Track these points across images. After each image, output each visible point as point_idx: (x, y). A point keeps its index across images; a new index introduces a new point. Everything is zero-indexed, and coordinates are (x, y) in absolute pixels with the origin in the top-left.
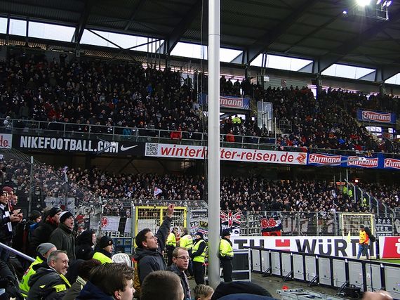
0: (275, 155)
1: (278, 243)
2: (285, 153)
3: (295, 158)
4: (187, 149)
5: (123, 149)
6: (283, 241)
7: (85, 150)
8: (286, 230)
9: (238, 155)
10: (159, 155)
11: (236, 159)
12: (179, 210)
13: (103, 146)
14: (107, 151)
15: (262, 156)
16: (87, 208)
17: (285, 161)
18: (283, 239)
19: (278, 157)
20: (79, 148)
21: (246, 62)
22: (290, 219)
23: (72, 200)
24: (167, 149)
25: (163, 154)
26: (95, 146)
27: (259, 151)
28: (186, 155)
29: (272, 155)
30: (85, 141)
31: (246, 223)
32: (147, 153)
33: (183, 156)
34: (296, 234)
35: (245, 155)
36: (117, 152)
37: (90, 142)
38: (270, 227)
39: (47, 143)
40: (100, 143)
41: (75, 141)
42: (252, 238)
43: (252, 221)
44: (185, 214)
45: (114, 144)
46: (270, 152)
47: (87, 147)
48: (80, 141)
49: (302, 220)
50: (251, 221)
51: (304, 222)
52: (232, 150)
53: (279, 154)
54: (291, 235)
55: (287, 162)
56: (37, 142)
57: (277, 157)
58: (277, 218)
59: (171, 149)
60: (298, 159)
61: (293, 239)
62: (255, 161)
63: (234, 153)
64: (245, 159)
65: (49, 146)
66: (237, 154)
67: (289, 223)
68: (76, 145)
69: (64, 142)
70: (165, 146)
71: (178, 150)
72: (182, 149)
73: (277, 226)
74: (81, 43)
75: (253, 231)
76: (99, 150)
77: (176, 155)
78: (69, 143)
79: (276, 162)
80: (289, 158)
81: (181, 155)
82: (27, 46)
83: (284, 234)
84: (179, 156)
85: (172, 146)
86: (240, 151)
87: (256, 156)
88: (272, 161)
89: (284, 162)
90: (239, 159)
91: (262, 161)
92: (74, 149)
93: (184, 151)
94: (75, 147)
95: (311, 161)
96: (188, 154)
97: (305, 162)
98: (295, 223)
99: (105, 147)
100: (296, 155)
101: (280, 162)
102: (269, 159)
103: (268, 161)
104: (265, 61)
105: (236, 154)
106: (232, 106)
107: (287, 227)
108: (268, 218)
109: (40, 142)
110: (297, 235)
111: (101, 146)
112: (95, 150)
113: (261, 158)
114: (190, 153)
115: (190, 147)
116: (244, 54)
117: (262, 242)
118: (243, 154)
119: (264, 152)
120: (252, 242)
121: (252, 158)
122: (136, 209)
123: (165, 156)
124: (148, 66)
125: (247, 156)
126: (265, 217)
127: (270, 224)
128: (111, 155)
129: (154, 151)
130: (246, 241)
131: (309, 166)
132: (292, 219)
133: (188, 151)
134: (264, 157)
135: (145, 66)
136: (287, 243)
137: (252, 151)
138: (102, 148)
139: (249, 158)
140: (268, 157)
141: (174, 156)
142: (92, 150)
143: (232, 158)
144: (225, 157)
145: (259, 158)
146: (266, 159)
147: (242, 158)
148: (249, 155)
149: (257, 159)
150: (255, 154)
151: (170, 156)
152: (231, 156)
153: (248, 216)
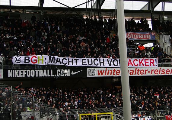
4: (114, 70)
5: (73, 73)
7: (49, 76)
9: (149, 72)
10: (97, 75)
11: (148, 74)
13: (60, 73)
14: (63, 75)
15: (165, 71)
16: (48, 117)
20: (45, 75)
21: (151, 9)
23: (38, 113)
24: (101, 71)
25: (99, 74)
26: (55, 73)
27: (162, 68)
30: (48, 70)
32: (89, 75)
33: (112, 75)
35: (153, 72)
36: (69, 75)
37: (52, 70)
39: (24, 73)
40: (58, 71)
41: (42, 71)
43: (159, 116)
44: (112, 117)
45: (66, 71)
46: (170, 68)
47: (50, 74)
48: (45, 71)
56: (18, 73)
59: (104, 71)
62: (161, 74)
63: (146, 71)
64: (153, 74)
65: (26, 75)
68: (43, 73)
69: (35, 72)
71: (109, 71)
72: (111, 71)
74: (44, 6)
76: (58, 75)
77: (108, 74)
78: (38, 72)
82: (11, 11)
84: (109, 75)
85: (104, 69)
86: (150, 69)
87: (161, 72)
90: (149, 74)
91: (165, 74)
92: (42, 76)
93: (113, 72)
94: (42, 74)
96: (115, 73)
99: (61, 73)
103: (170, 74)
104: (163, 7)
105: (147, 72)
106: (143, 38)
108: (170, 114)
109: (20, 73)
111: (59, 73)
112: (55, 75)
113: (164, 72)
114: (117, 72)
115: (117, 69)
116: (149, 3)
118: (152, 71)
119: (166, 68)
121: (158, 73)
123: (100, 76)
124: (87, 17)
126: (167, 114)
128: (65, 78)
129: (93, 73)
133: (115, 72)
134: (167, 72)
135: (85, 17)
138: (59, 74)
139: (156, 73)
140: (169, 71)
141: (107, 76)
142: (53, 76)
143: (145, 74)
144: (140, 74)
145: (163, 73)
146: (168, 73)
147: (151, 74)
148: (156, 71)
149: (162, 73)
150: (160, 70)
151: (104, 75)
152: (144, 73)
153: (156, 114)
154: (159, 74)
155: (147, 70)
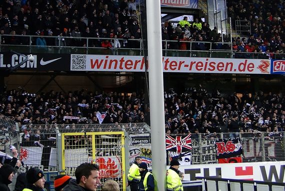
0: (232, 64)
1: (239, 171)
2: (243, 61)
3: (256, 66)
4: (122, 60)
5: (43, 63)
6: (244, 169)
8: (247, 155)
9: (186, 66)
10: (88, 68)
11: (184, 70)
12: (115, 136)
13: (18, 61)
14: (23, 66)
15: (216, 66)
17: (244, 70)
18: (244, 166)
19: (236, 66)
22: (251, 141)
24: (97, 61)
25: (93, 67)
26: (8, 61)
27: (211, 60)
28: (121, 68)
29: (228, 64)
31: (198, 149)
32: (74, 67)
33: (118, 69)
34: (259, 159)
35: (194, 65)
36: (35, 67)
37: (2, 55)
38: (228, 152)
40: (14, 57)
42: (206, 166)
43: (206, 145)
44: (123, 141)
45: (32, 57)
46: (225, 61)
49: (267, 142)
50: (204, 146)
51: (269, 145)
52: (178, 59)
53: (236, 62)
54: (254, 161)
55: (246, 72)
57: (234, 66)
58: (236, 141)
59: (102, 61)
60: (260, 67)
61: (256, 166)
62: (207, 71)
63: (181, 63)
64: (194, 70)
66: (185, 64)
67: (252, 146)
70: (95, 57)
71: (111, 61)
72: (116, 61)
73: (236, 150)
75: (208, 158)
76: (13, 65)
77: (110, 68)
79: (233, 72)
80: (248, 67)
81: (115, 68)
83: (245, 160)
84: (112, 69)
85: (103, 57)
86: (188, 60)
87: (208, 66)
88: (228, 72)
89: (242, 72)
90: (187, 70)
91: (216, 71)
93: (119, 63)
95: (276, 70)
96: (123, 66)
97: (268, 71)
98: (258, 146)
99: (21, 61)
100: (257, 62)
101: (238, 72)
102: (224, 68)
103: (223, 72)
105: (183, 65)
107: (248, 151)
108: (225, 141)
110: (261, 161)
111: (16, 61)
112: (9, 66)
113: (214, 67)
114: (126, 64)
115: (126, 58)
117: (219, 171)
118: (192, 63)
119: (217, 60)
120: (206, 171)
121: (203, 68)
122: (61, 137)
123: (95, 69)
125: (197, 66)
126: (220, 140)
127: (228, 149)
128: (29, 71)
129: (81, 64)
130: (198, 171)
131: (273, 75)
132: (255, 141)
133: (124, 63)
134: (218, 66)
136: (249, 171)
137: (203, 60)
138: (17, 63)
139: (199, 68)
140: (223, 66)
141: (107, 70)
142: (5, 66)
143: (179, 69)
144: (169, 69)
145: (212, 68)
146: (220, 68)
147: (190, 69)
148: (200, 64)
149: (209, 69)
150: (207, 63)
151: (101, 69)
152: (177, 67)
153: (201, 140)
154: (205, 70)
155: (184, 62)
